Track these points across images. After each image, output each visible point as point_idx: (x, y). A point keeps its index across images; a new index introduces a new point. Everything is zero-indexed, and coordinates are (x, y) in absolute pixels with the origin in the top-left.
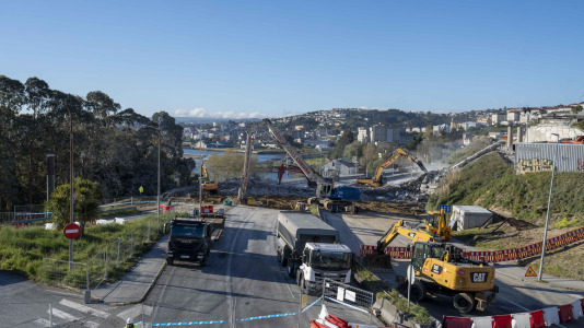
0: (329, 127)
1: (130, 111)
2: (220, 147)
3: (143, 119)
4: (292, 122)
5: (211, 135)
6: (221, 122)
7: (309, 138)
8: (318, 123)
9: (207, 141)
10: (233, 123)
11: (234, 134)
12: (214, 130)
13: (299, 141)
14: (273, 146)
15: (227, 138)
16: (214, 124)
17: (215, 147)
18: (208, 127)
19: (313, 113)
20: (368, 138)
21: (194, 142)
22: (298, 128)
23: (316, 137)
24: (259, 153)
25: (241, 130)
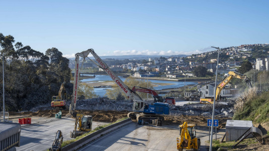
0: (237, 60)
1: (28, 48)
2: (151, 76)
3: (38, 54)
4: (208, 57)
5: (146, 68)
6: (154, 58)
7: (220, 68)
8: (229, 56)
9: (142, 72)
10: (163, 58)
11: (163, 67)
12: (149, 64)
13: (211, 70)
14: (191, 75)
15: (157, 69)
16: (150, 60)
17: (147, 76)
18: (145, 62)
19: (226, 49)
20: (264, 67)
21: (133, 73)
22: (212, 61)
23: (225, 67)
24: (179, 81)
25: (169, 63)
